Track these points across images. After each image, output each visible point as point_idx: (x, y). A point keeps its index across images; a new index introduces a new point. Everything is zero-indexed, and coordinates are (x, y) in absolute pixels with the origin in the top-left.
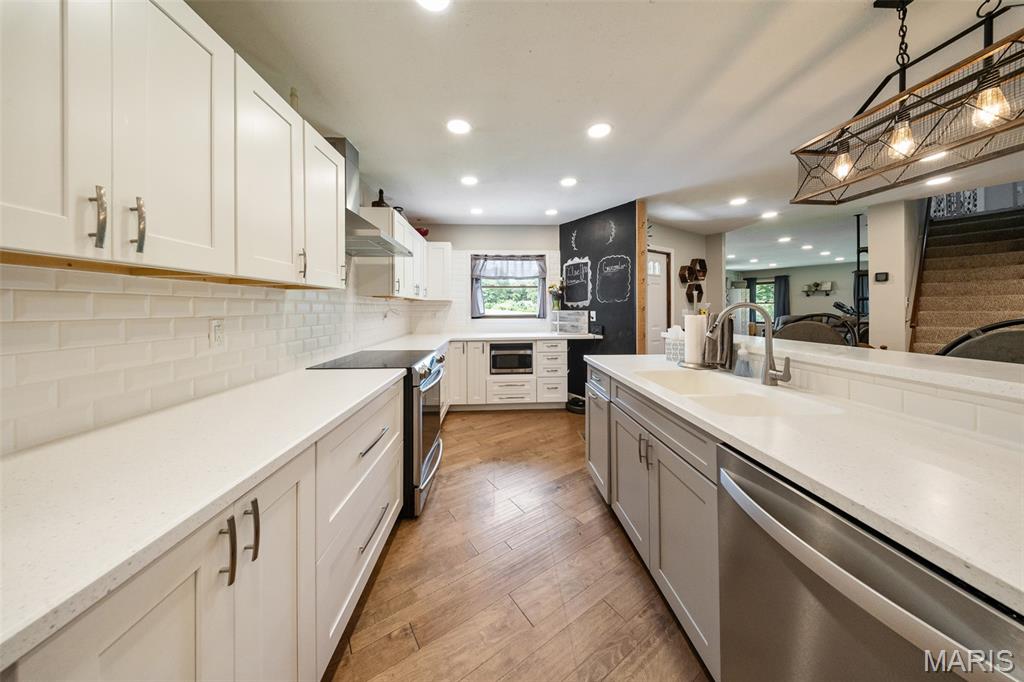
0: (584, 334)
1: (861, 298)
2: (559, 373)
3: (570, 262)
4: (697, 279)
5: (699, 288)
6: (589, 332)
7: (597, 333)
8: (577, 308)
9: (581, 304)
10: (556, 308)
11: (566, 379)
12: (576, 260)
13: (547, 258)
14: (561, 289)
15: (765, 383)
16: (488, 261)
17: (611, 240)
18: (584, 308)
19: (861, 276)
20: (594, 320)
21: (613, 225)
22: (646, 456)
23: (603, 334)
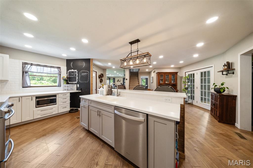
0: (75, 91)
1: (124, 82)
2: (67, 103)
3: (70, 71)
4: (102, 78)
5: (102, 80)
6: (77, 90)
7: (79, 90)
8: (73, 84)
9: (74, 83)
10: (65, 83)
11: (70, 104)
12: (72, 70)
13: (61, 68)
14: (67, 78)
15: (117, 96)
16: (33, 66)
17: (84, 67)
18: (75, 84)
19: (124, 79)
20: (79, 87)
21: (84, 63)
22: (99, 114)
23: (81, 90)
